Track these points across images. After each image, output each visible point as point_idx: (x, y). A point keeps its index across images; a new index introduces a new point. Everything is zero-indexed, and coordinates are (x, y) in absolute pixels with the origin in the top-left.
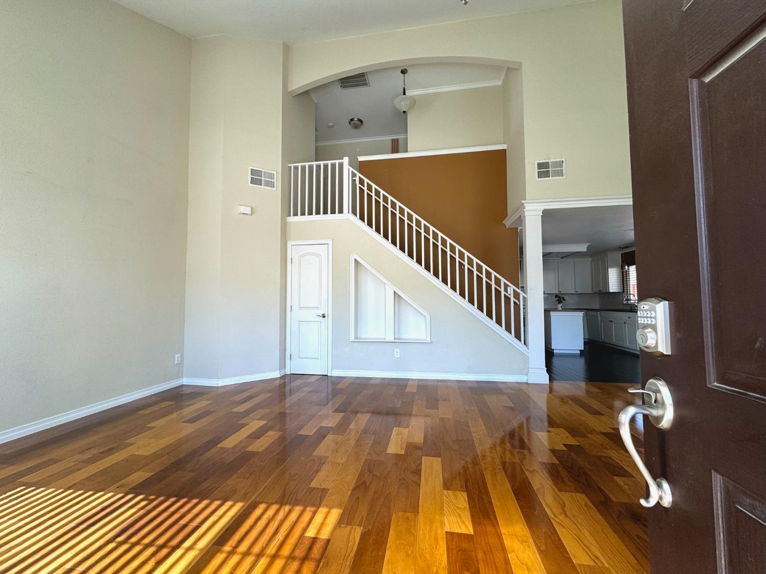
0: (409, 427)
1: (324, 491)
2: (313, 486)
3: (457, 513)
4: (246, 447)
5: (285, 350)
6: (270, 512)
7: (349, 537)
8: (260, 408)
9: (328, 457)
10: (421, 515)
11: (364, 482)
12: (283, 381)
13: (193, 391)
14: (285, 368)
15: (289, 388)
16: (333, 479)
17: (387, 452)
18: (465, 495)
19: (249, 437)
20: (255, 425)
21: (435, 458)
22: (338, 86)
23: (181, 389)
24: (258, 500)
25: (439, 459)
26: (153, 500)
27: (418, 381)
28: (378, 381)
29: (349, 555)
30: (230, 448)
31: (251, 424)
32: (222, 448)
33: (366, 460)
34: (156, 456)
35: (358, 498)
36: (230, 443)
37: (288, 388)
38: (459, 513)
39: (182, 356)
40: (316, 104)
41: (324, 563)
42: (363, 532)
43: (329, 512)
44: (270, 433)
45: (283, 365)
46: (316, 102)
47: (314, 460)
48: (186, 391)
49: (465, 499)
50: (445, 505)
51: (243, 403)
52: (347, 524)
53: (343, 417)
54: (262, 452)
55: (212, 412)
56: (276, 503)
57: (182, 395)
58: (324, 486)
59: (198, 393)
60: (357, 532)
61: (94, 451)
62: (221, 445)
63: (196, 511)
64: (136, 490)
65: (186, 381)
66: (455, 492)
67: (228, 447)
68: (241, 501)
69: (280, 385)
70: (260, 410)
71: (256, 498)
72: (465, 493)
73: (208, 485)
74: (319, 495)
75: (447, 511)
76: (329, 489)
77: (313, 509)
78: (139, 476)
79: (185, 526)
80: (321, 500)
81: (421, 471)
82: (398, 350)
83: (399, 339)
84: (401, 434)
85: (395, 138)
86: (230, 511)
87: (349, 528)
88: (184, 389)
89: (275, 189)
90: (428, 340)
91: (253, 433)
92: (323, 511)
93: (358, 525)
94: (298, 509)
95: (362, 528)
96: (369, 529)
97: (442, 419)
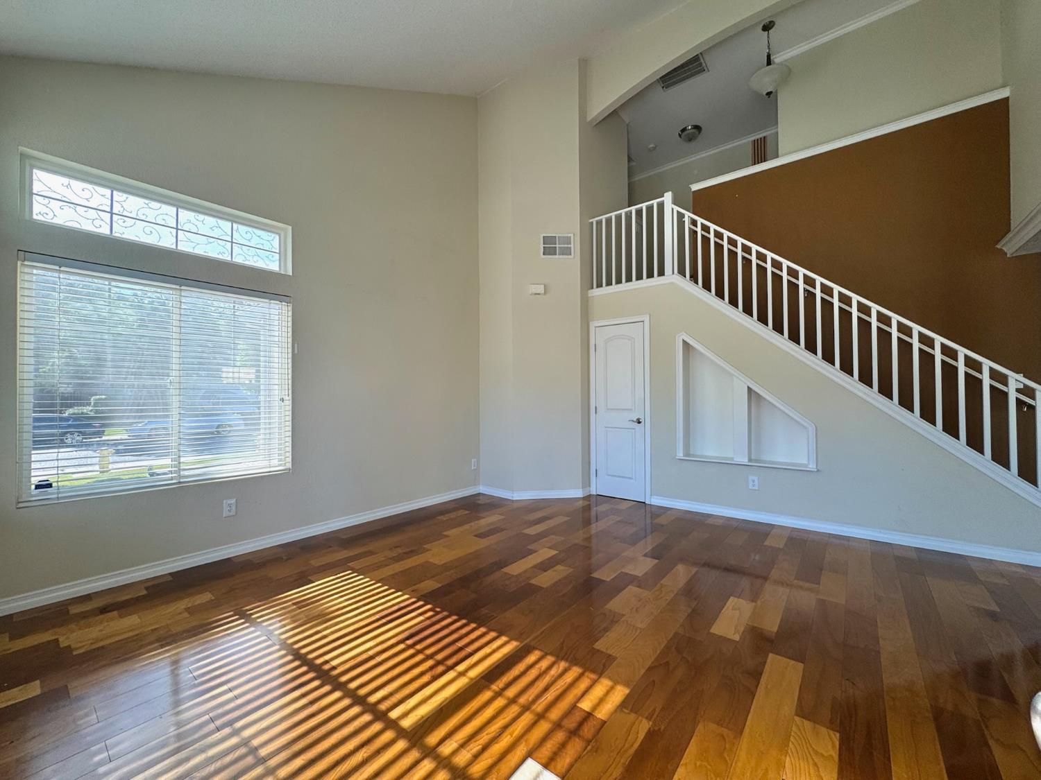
0: (756, 602)
1: (610, 658)
2: (598, 648)
3: (813, 759)
4: (529, 578)
5: (589, 463)
6: (544, 664)
7: (631, 729)
8: (552, 534)
9: (624, 615)
10: (745, 740)
11: (667, 663)
12: (587, 503)
13: (488, 501)
14: (590, 486)
15: (595, 513)
16: (626, 646)
17: (712, 631)
18: (836, 737)
19: (535, 567)
20: (544, 554)
21: (793, 662)
22: (659, 87)
23: (478, 498)
24: (532, 644)
25: (800, 666)
26: (437, 613)
27: (792, 531)
28: (721, 521)
29: (626, 751)
30: (513, 576)
31: (541, 551)
32: (506, 573)
33: (676, 634)
34: (446, 567)
35: (654, 681)
36: (516, 569)
37: (593, 513)
38: (816, 760)
39: (478, 461)
40: (628, 125)
41: (593, 747)
42: (652, 729)
43: (612, 688)
44: (559, 567)
45: (586, 482)
46: (627, 122)
47: (604, 614)
48: (482, 501)
49: (833, 743)
50: (792, 739)
51: (536, 524)
52: (631, 711)
53: (656, 565)
54: (547, 588)
55: (502, 530)
56: (551, 654)
57: (479, 505)
58: (610, 652)
59: (494, 504)
60: (644, 726)
61: (399, 550)
62: (505, 570)
63: (473, 636)
64: (427, 598)
65: (482, 489)
66: (817, 726)
67: (512, 573)
68: (516, 640)
69: (583, 507)
70: (553, 536)
71: (530, 641)
72: (838, 735)
73: (487, 611)
74: (604, 661)
75: (794, 750)
76: (617, 658)
77: (593, 676)
78: (430, 585)
79: (461, 649)
80: (603, 669)
81: (761, 674)
82: (756, 478)
83: (757, 461)
84: (739, 609)
85: (758, 137)
86: (503, 648)
87: (633, 716)
88: (481, 497)
89: (572, 256)
90: (812, 467)
91: (542, 563)
92: (605, 683)
93: (647, 718)
94: (576, 671)
95: (651, 723)
96: (660, 729)
97: (822, 603)
